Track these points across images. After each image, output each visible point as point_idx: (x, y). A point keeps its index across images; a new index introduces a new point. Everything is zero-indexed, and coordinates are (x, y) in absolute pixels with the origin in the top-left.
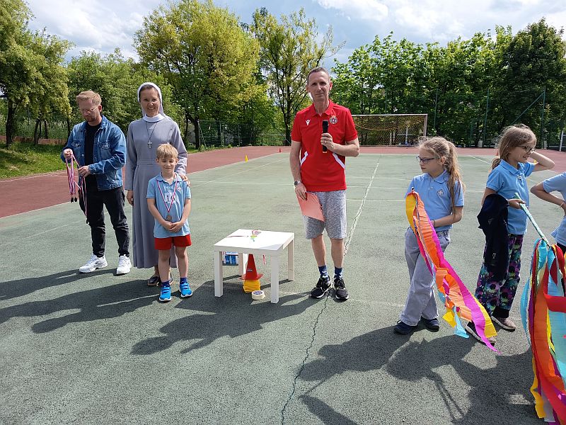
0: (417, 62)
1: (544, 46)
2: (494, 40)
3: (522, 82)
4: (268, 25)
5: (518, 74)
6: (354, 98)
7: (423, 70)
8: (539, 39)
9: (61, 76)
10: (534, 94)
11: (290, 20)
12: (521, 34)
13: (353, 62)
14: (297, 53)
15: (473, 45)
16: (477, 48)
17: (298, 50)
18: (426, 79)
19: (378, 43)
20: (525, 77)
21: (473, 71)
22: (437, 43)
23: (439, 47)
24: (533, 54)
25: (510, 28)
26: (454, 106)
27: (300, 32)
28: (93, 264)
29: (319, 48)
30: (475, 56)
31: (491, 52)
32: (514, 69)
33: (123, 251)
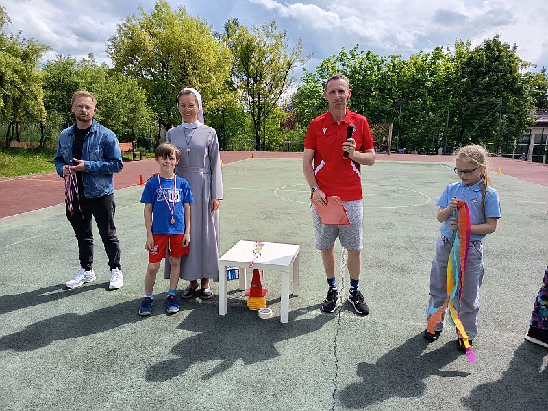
0: (382, 74)
1: (499, 61)
2: (453, 54)
3: (480, 94)
4: (240, 35)
5: (477, 87)
6: (322, 106)
7: (387, 81)
8: (494, 54)
9: (36, 79)
10: (491, 106)
11: (261, 31)
12: (477, 50)
13: (321, 72)
14: (268, 63)
15: (433, 58)
16: (438, 61)
17: (268, 59)
18: (389, 90)
19: (344, 55)
20: (483, 89)
21: (434, 83)
22: (400, 56)
23: (402, 59)
25: (468, 44)
26: (416, 115)
27: (270, 42)
28: (81, 278)
29: (289, 58)
30: (435, 69)
31: (450, 65)
32: (472, 81)
33: (114, 264)
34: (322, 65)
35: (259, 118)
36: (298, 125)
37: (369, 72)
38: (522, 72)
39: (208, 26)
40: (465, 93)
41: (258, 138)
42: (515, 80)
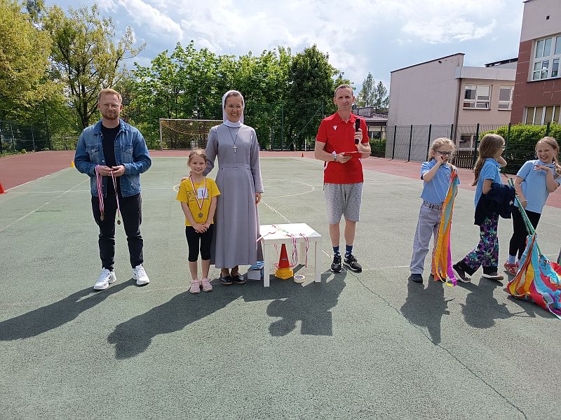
1: (318, 67)
2: (279, 59)
3: (305, 97)
4: (55, 16)
5: (302, 90)
7: (226, 80)
8: (314, 62)
11: (80, 15)
12: (299, 56)
13: (157, 67)
15: (265, 61)
16: (268, 65)
17: (92, 47)
20: (307, 92)
21: (267, 84)
23: (237, 59)
24: (310, 73)
25: (289, 49)
26: (252, 114)
27: (93, 28)
28: (107, 279)
30: (266, 71)
31: (278, 67)
32: (299, 84)
33: (136, 260)
34: (159, 59)
35: (86, 112)
38: (334, 78)
40: (294, 92)
42: (330, 85)
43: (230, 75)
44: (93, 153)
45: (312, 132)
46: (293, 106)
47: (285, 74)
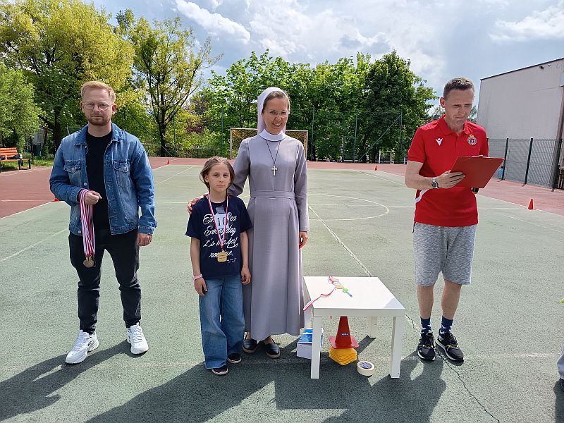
1: (397, 74)
2: (356, 66)
3: (382, 105)
4: (140, 28)
5: (379, 98)
6: (231, 111)
7: (298, 88)
8: (394, 68)
10: (391, 117)
11: (163, 27)
12: (378, 62)
13: (231, 75)
14: (173, 61)
15: (341, 69)
16: (344, 72)
17: (173, 58)
18: (300, 97)
19: (255, 59)
20: (385, 100)
21: (341, 92)
22: (309, 64)
23: (311, 68)
24: (389, 80)
25: (369, 57)
26: (324, 124)
27: (175, 38)
28: (85, 346)
29: (195, 58)
30: (341, 79)
31: (355, 76)
32: (376, 93)
33: (132, 318)
34: (233, 68)
35: (163, 120)
36: (206, 130)
37: (279, 79)
38: (415, 86)
39: (106, 15)
40: (370, 101)
41: (163, 142)
42: (410, 93)
43: (304, 85)
44: (74, 172)
45: (388, 143)
46: (368, 115)
47: (361, 82)
